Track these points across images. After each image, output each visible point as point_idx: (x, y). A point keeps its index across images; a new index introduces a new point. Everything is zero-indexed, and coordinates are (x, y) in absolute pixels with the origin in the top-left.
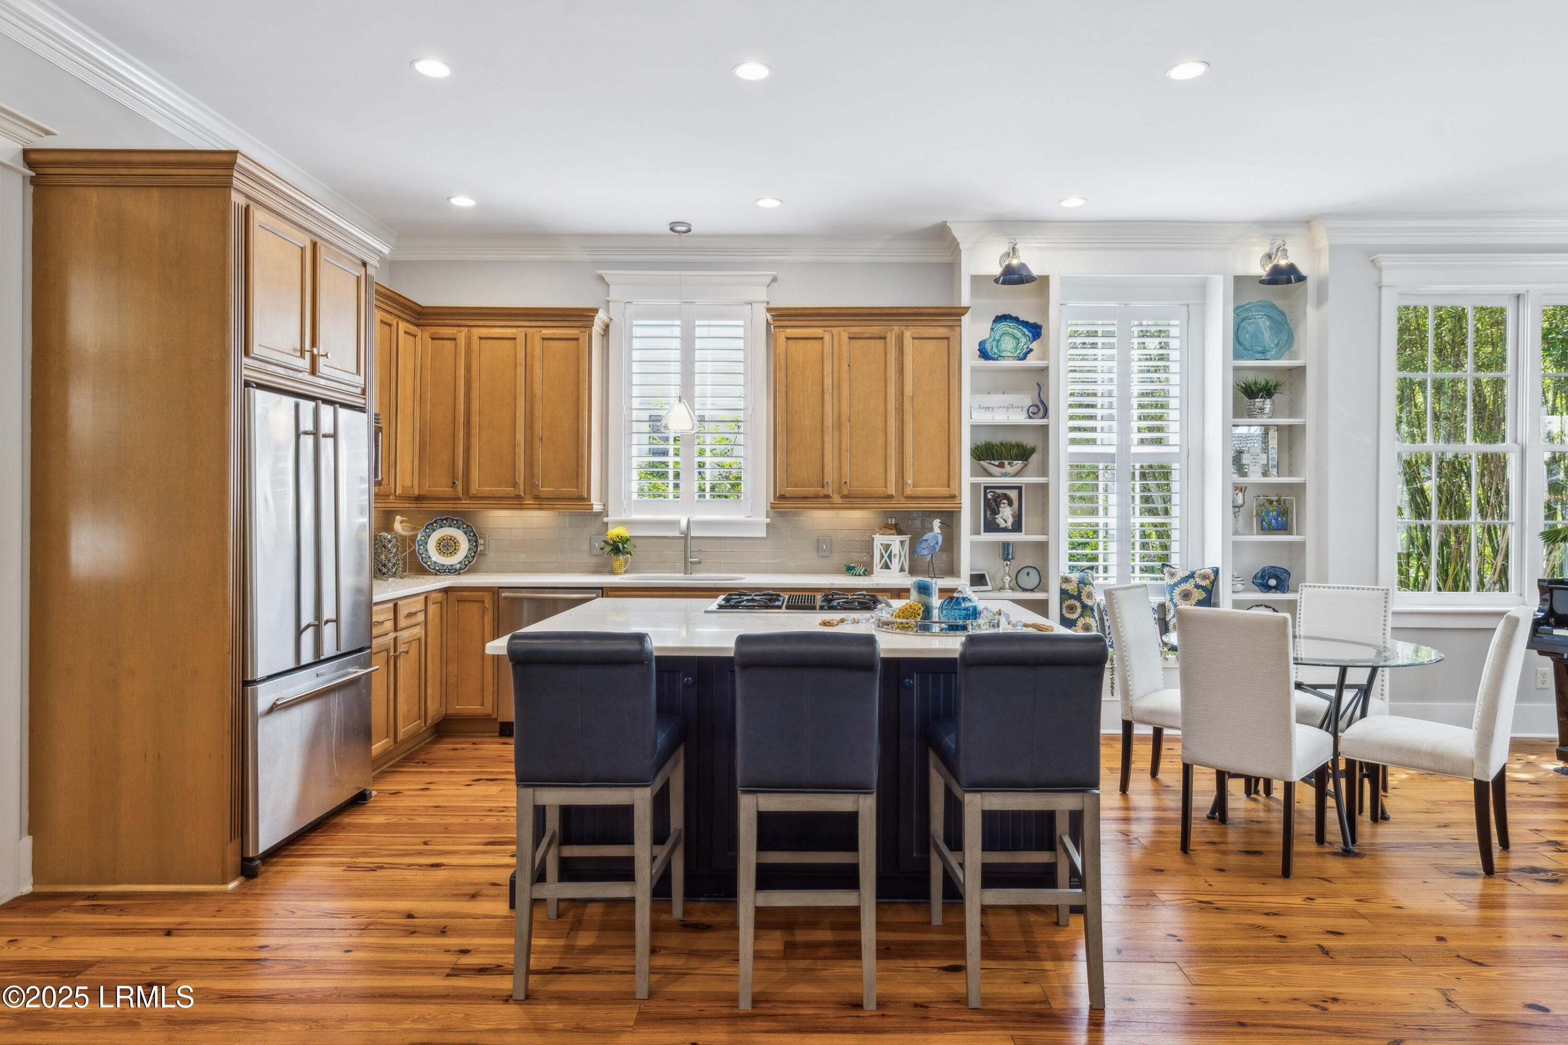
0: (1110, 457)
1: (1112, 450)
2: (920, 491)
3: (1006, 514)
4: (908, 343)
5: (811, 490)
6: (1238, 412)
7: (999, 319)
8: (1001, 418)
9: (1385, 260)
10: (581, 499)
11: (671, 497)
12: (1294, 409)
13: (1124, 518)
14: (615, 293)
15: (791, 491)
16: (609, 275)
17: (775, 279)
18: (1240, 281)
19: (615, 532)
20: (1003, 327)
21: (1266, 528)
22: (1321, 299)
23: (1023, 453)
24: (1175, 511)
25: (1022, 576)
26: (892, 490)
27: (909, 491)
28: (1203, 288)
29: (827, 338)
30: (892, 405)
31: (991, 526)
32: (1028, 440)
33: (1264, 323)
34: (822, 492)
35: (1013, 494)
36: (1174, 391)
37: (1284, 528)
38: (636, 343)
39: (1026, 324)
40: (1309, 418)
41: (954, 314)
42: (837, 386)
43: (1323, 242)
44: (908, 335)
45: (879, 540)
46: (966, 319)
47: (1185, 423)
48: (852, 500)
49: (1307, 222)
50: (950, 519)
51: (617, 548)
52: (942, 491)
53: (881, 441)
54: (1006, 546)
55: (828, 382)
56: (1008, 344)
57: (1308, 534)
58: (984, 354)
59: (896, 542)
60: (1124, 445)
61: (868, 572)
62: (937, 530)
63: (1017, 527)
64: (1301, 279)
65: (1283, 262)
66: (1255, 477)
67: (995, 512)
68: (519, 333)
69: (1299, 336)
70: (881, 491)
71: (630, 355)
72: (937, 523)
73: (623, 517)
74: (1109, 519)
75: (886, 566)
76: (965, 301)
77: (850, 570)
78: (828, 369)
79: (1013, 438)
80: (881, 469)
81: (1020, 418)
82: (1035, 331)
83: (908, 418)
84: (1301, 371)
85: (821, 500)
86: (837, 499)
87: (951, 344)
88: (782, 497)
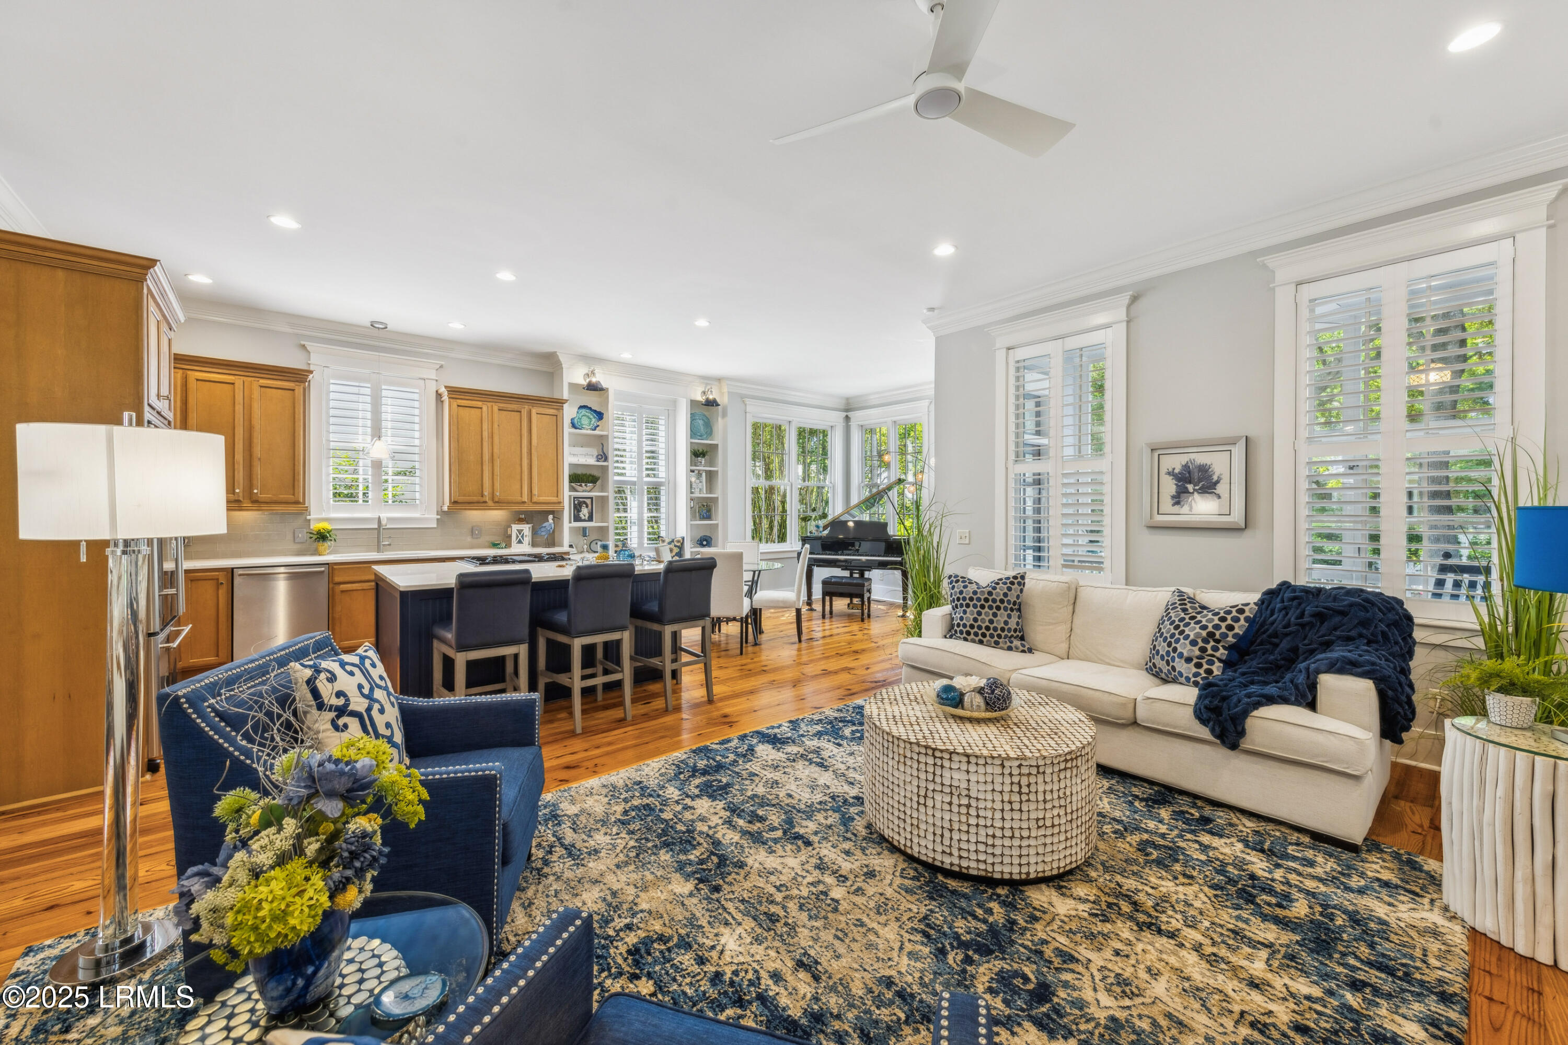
0: (634, 483)
1: (635, 479)
2: (542, 499)
3: (585, 512)
4: (534, 417)
5: (475, 499)
6: (693, 463)
7: (581, 407)
8: (583, 460)
9: (748, 401)
10: (297, 503)
11: (361, 501)
12: (711, 463)
13: (640, 514)
14: (314, 359)
15: (461, 499)
16: (310, 345)
17: (441, 367)
18: (693, 403)
19: (316, 526)
20: (583, 411)
21: (703, 518)
22: (724, 415)
23: (593, 480)
24: (663, 510)
25: (593, 545)
26: (525, 498)
27: (535, 499)
28: (675, 403)
29: (485, 408)
30: (525, 450)
31: (577, 519)
32: (596, 473)
33: (701, 422)
34: (482, 500)
35: (589, 501)
36: (662, 451)
37: (709, 517)
38: (332, 396)
39: (595, 411)
40: (718, 468)
41: (559, 403)
42: (492, 436)
43: (725, 390)
44: (534, 411)
45: (515, 527)
46: (565, 406)
47: (667, 466)
48: (499, 503)
49: (719, 380)
50: (557, 515)
51: (322, 537)
52: (554, 499)
53: (518, 471)
54: (584, 529)
55: (485, 434)
56: (585, 421)
57: (718, 520)
58: (574, 426)
59: (526, 528)
60: (640, 477)
61: (508, 545)
62: (551, 521)
63: (591, 519)
64: (718, 405)
65: (711, 397)
66: (697, 495)
67: (579, 511)
68: (238, 381)
69: (715, 429)
70: (519, 499)
71: (328, 404)
72: (551, 517)
73: (324, 515)
74: (633, 514)
75: (520, 542)
76: (566, 396)
77: (495, 545)
78: (485, 426)
79: (588, 472)
80: (518, 487)
81: (592, 461)
82: (600, 415)
83: (535, 458)
84: (715, 447)
85: (480, 504)
86: (490, 503)
87: (557, 419)
88: (455, 502)
